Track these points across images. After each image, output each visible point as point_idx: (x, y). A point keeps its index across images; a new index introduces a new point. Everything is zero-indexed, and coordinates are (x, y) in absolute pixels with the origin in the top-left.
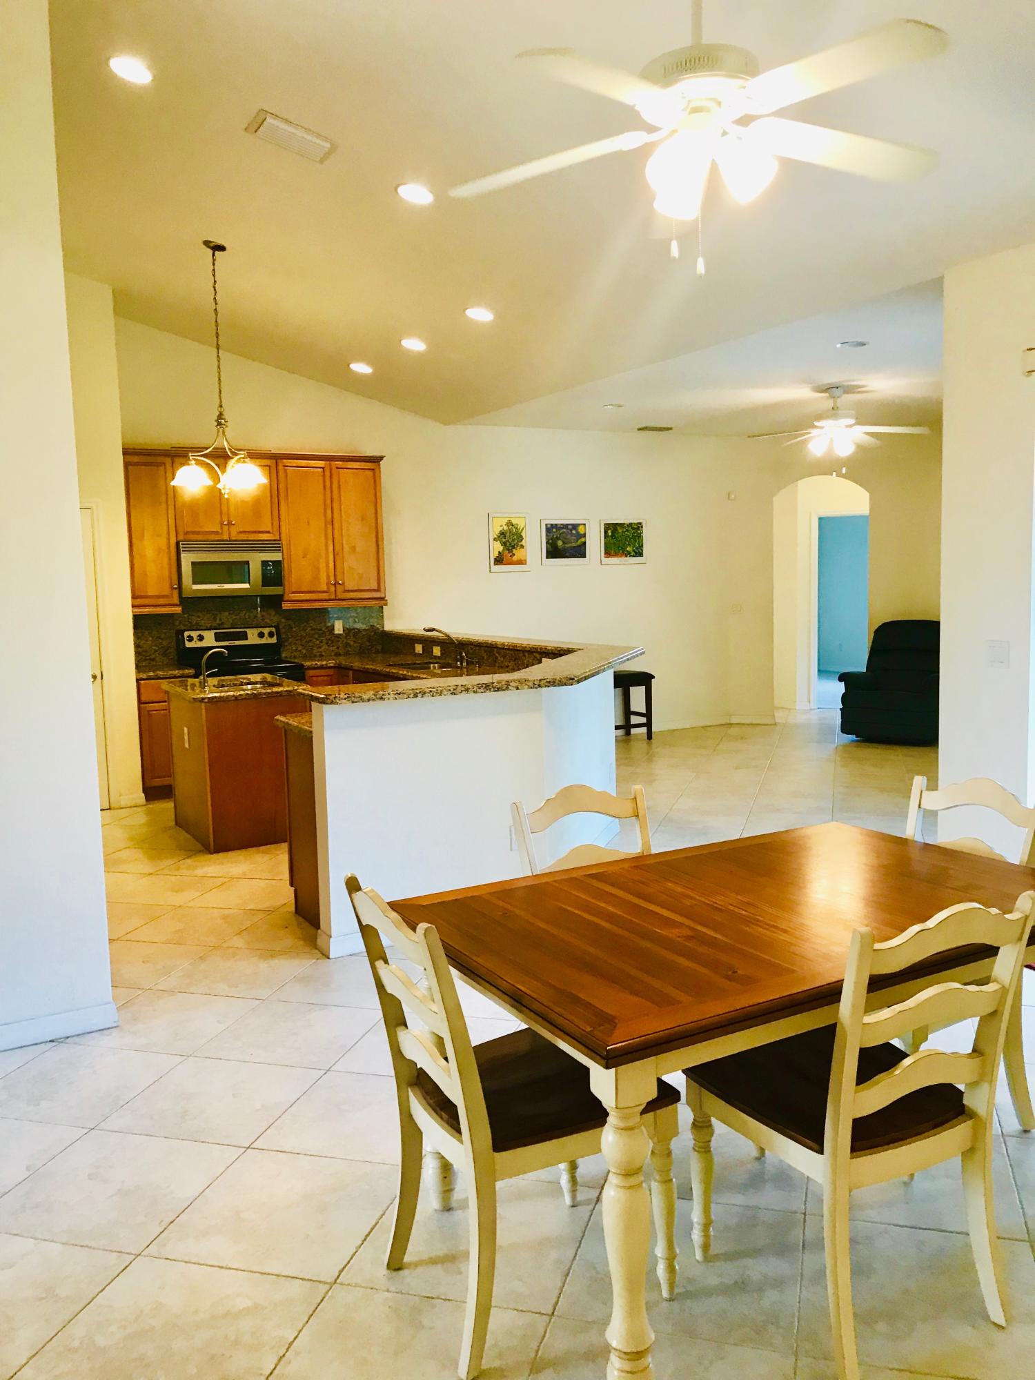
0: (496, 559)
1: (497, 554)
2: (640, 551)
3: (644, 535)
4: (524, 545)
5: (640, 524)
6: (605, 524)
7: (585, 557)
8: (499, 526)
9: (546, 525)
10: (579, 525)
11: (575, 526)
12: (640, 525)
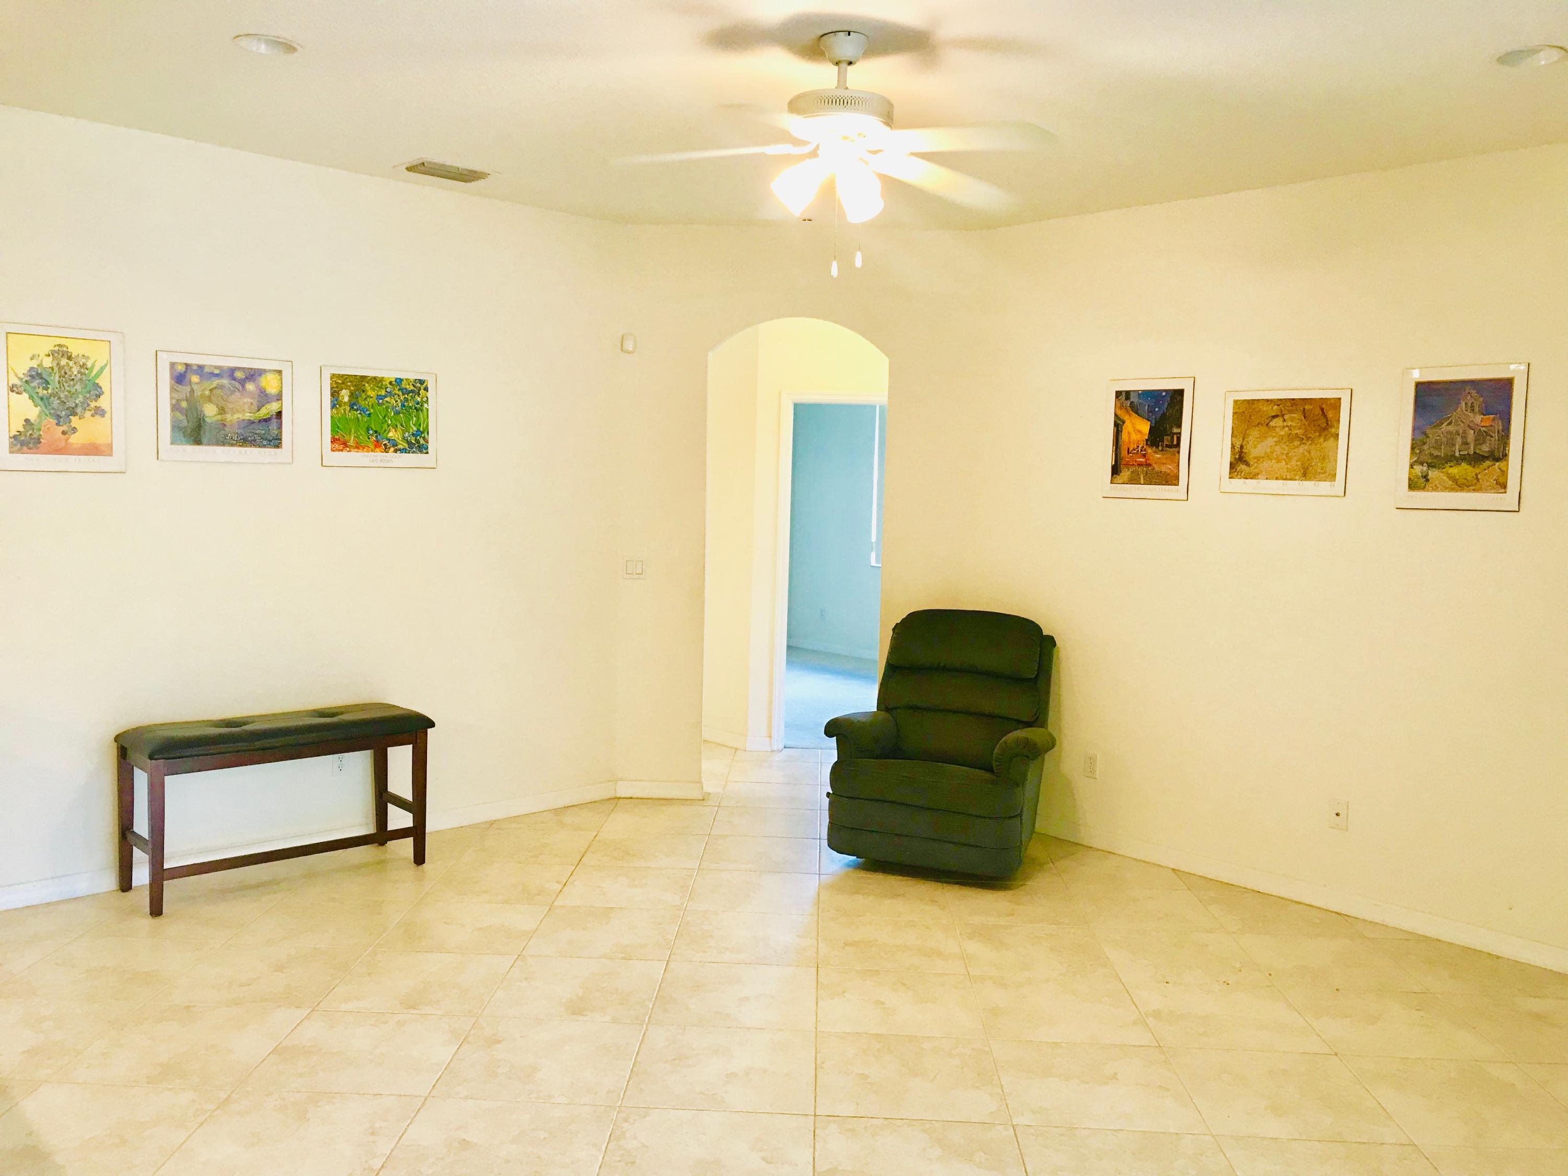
0: (16, 437)
1: (19, 426)
2: (422, 441)
3: (431, 406)
4: (105, 407)
5: (422, 382)
6: (333, 376)
7: (279, 447)
8: (28, 356)
9: (173, 365)
10: (263, 371)
11: (253, 374)
12: (420, 386)
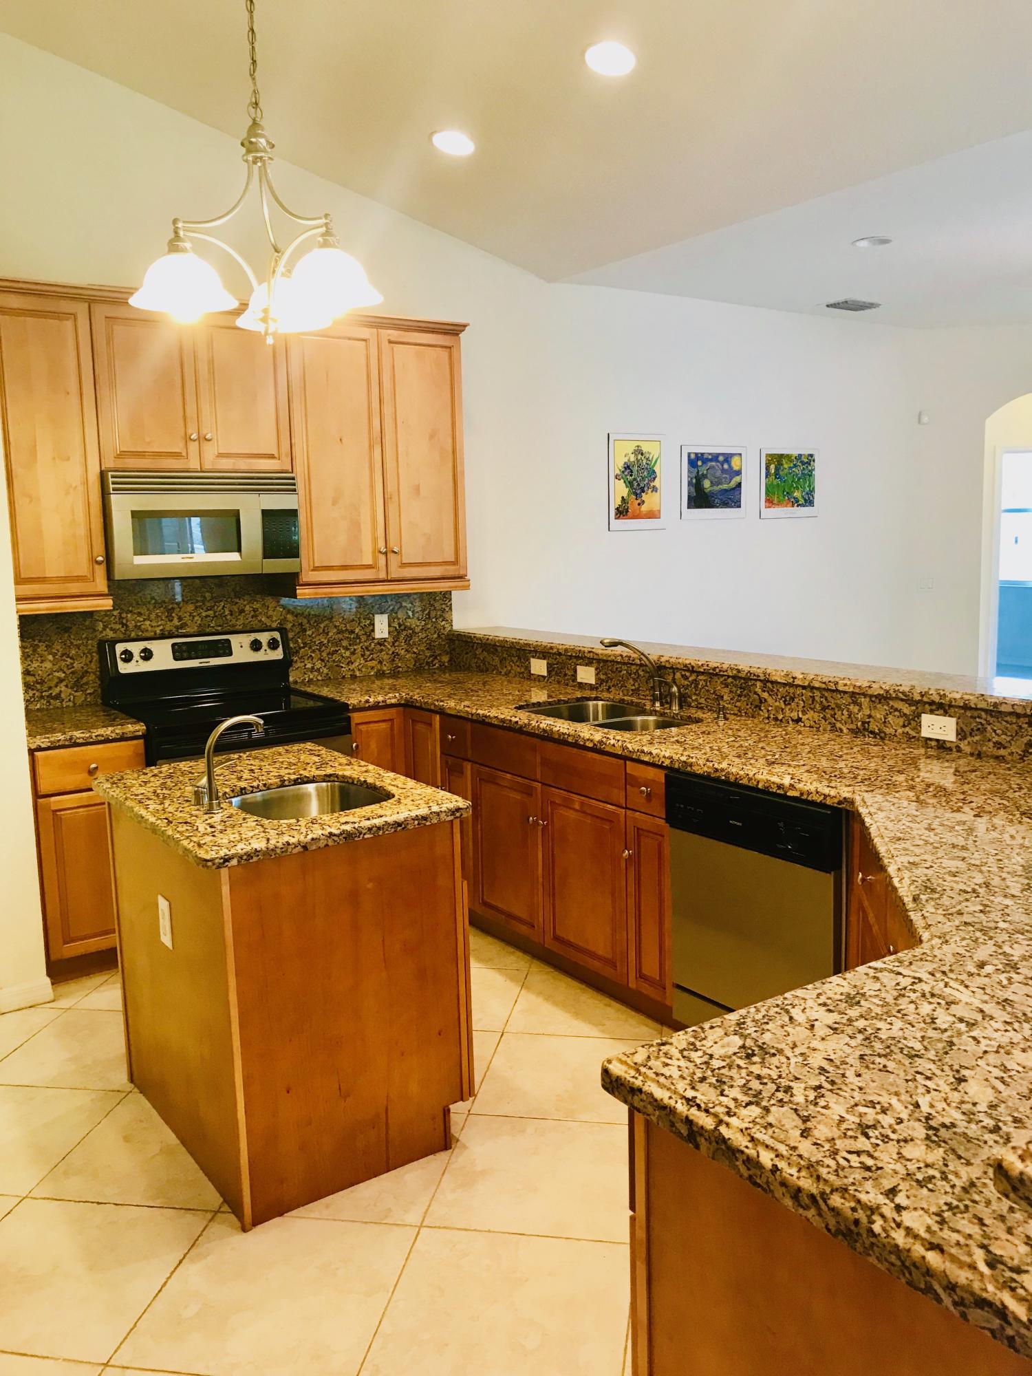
0: (617, 509)
1: (619, 502)
2: (811, 498)
3: (816, 473)
4: (658, 486)
5: (811, 456)
6: (767, 455)
7: (739, 507)
8: (622, 454)
9: (689, 454)
10: (732, 455)
11: (728, 458)
12: (811, 458)
